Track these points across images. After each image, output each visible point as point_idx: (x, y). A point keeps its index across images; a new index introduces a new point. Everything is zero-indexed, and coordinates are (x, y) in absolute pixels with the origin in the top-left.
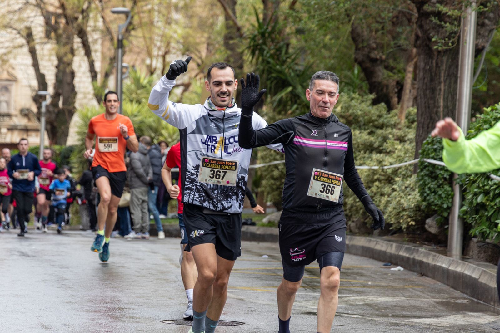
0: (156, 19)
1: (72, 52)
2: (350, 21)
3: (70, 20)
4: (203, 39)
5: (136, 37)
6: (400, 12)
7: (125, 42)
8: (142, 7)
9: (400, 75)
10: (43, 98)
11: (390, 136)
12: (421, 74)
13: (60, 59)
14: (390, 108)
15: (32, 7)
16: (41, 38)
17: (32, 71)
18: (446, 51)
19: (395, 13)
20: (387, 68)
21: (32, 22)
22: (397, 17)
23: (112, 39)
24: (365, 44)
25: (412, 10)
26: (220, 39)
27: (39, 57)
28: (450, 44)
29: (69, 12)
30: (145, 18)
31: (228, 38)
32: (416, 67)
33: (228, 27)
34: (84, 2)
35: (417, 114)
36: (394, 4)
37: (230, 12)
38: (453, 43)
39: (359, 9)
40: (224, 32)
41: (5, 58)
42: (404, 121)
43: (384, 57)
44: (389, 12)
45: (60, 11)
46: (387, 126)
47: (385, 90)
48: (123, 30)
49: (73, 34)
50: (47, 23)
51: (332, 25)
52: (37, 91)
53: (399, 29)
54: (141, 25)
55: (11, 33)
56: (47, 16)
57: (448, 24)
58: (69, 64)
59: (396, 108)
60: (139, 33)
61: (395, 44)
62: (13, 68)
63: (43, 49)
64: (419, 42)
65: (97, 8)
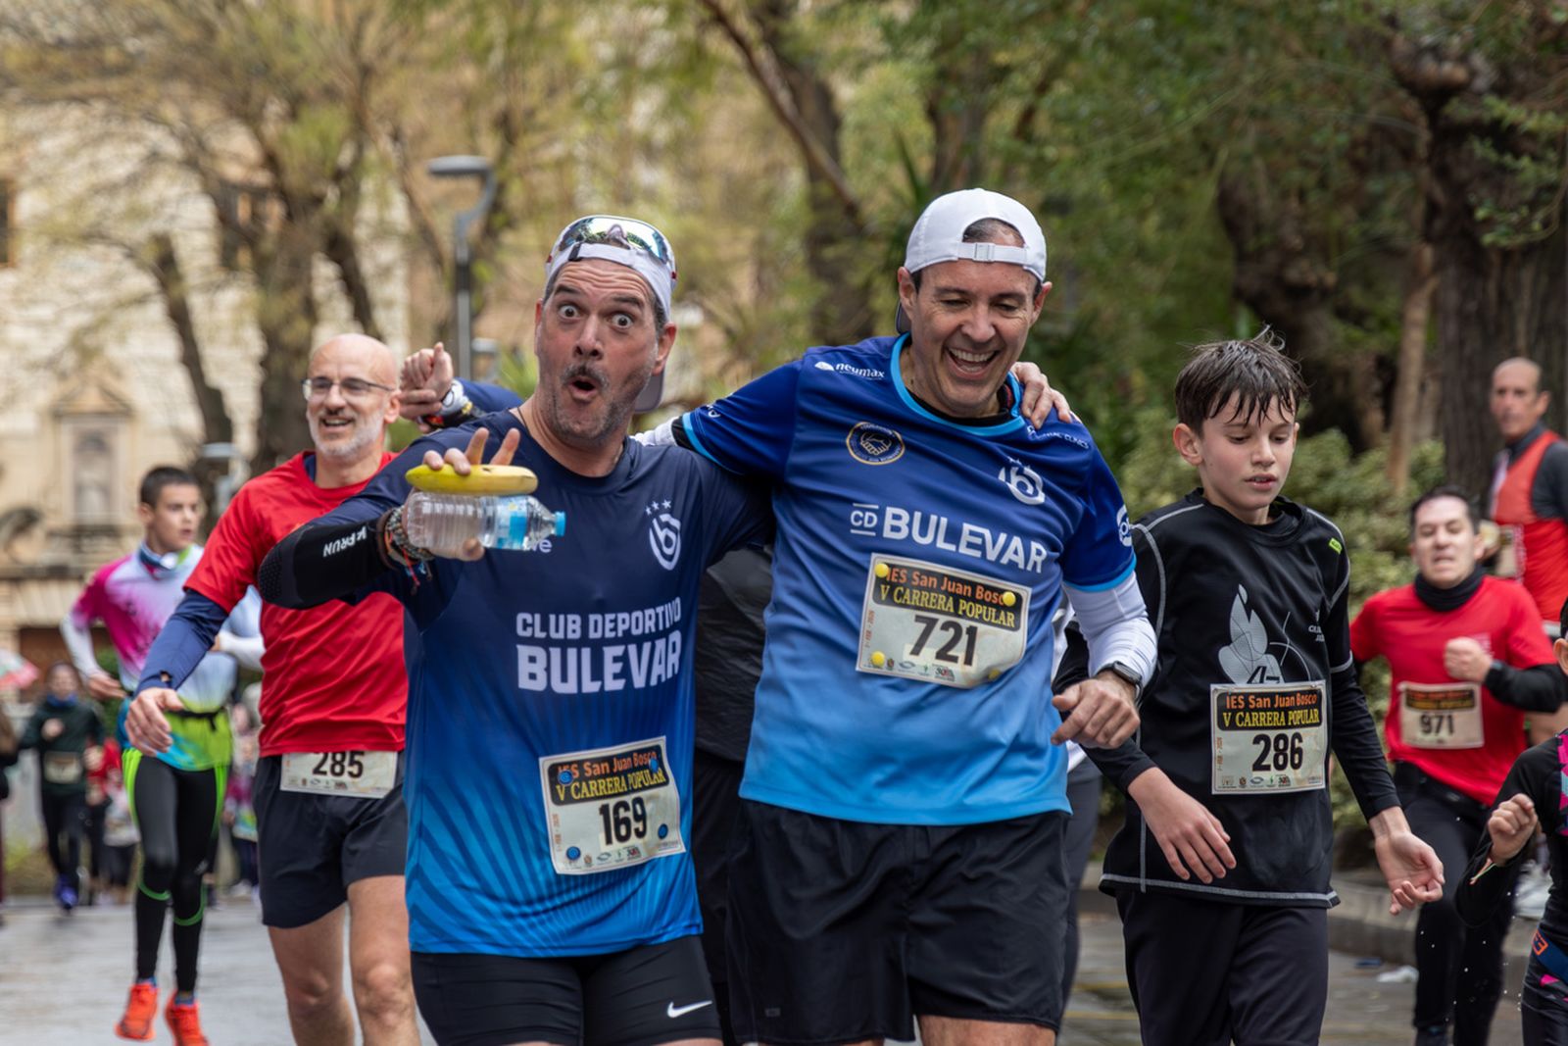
0: (582, 188)
1: (310, 311)
2: (1211, 163)
3: (299, 205)
4: (742, 249)
5: (520, 251)
6: (1377, 128)
7: (482, 270)
8: (533, 150)
9: (1388, 336)
10: (222, 467)
11: (1363, 540)
12: (1452, 329)
13: (271, 336)
14: (1358, 445)
15: (170, 170)
16: (206, 270)
17: (179, 381)
18: (1528, 250)
19: (1361, 131)
20: (1344, 313)
21: (173, 218)
22: (1368, 144)
23: (438, 260)
24: (1266, 239)
25: (1413, 121)
26: (794, 245)
27: (201, 333)
28: (1536, 226)
29: (294, 179)
30: (546, 185)
31: (818, 240)
32: (1436, 307)
33: (816, 203)
34: (341, 143)
35: (1446, 460)
36: (1354, 102)
37: (822, 155)
38: (1546, 224)
39: (1238, 124)
40: (806, 220)
41: (90, 341)
42: (1404, 488)
43: (1331, 279)
44: (1337, 129)
45: (262, 178)
46: (1351, 507)
47: (1339, 388)
48: (473, 229)
49: (310, 251)
50: (225, 218)
51: (1153, 178)
52: (200, 446)
53: (1374, 186)
54: (535, 210)
55: (105, 259)
56: (223, 195)
57: (1525, 161)
58: (301, 351)
59: (1379, 446)
60: (527, 237)
61: (1364, 233)
62: (118, 374)
63: (212, 306)
64: (1439, 224)
65: (384, 161)
